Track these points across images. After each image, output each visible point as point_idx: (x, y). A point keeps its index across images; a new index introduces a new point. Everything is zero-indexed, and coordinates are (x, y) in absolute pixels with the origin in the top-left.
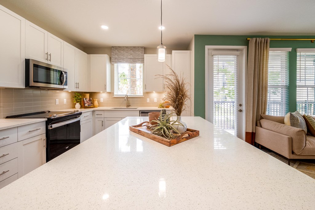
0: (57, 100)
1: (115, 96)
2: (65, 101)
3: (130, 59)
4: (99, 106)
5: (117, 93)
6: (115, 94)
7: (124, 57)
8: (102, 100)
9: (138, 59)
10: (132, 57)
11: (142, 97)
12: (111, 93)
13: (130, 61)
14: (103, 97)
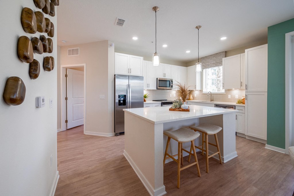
0: (171, 95)
1: (203, 93)
2: (175, 95)
3: (213, 64)
4: (193, 99)
5: (205, 91)
6: (203, 91)
7: (209, 63)
8: (195, 95)
9: (219, 63)
10: (215, 62)
11: (224, 94)
12: (201, 91)
13: (213, 66)
14: (196, 93)
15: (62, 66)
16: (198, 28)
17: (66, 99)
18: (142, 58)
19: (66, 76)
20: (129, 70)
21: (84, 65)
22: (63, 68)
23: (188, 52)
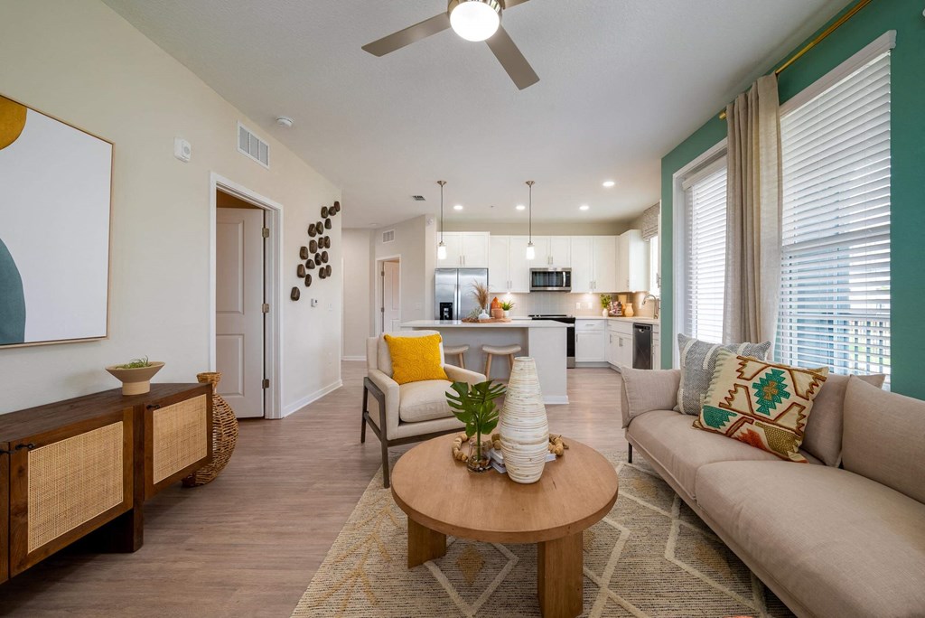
12: (646, 293)
15: (377, 259)
16: (530, 183)
17: (383, 310)
18: (487, 234)
19: (383, 274)
20: (462, 259)
21: (400, 256)
22: (379, 261)
23: (584, 208)
